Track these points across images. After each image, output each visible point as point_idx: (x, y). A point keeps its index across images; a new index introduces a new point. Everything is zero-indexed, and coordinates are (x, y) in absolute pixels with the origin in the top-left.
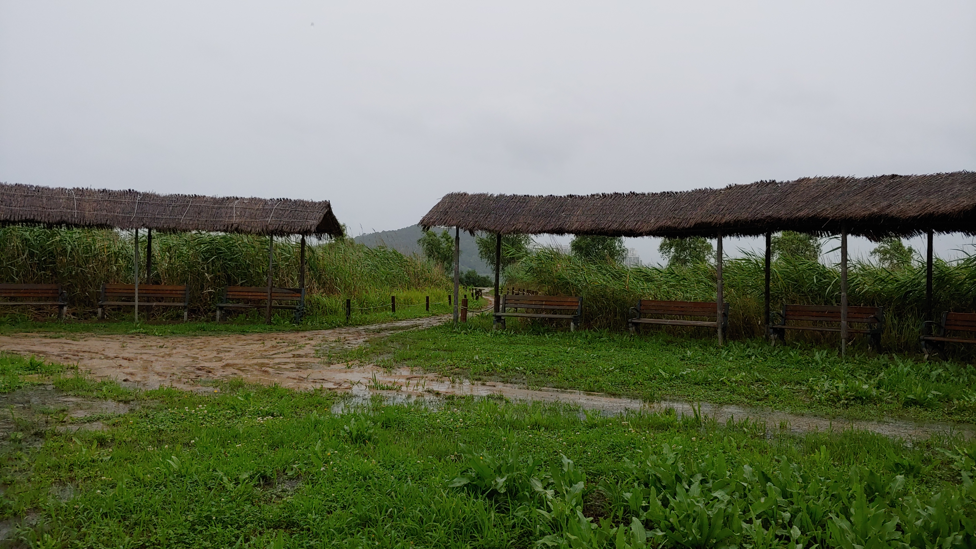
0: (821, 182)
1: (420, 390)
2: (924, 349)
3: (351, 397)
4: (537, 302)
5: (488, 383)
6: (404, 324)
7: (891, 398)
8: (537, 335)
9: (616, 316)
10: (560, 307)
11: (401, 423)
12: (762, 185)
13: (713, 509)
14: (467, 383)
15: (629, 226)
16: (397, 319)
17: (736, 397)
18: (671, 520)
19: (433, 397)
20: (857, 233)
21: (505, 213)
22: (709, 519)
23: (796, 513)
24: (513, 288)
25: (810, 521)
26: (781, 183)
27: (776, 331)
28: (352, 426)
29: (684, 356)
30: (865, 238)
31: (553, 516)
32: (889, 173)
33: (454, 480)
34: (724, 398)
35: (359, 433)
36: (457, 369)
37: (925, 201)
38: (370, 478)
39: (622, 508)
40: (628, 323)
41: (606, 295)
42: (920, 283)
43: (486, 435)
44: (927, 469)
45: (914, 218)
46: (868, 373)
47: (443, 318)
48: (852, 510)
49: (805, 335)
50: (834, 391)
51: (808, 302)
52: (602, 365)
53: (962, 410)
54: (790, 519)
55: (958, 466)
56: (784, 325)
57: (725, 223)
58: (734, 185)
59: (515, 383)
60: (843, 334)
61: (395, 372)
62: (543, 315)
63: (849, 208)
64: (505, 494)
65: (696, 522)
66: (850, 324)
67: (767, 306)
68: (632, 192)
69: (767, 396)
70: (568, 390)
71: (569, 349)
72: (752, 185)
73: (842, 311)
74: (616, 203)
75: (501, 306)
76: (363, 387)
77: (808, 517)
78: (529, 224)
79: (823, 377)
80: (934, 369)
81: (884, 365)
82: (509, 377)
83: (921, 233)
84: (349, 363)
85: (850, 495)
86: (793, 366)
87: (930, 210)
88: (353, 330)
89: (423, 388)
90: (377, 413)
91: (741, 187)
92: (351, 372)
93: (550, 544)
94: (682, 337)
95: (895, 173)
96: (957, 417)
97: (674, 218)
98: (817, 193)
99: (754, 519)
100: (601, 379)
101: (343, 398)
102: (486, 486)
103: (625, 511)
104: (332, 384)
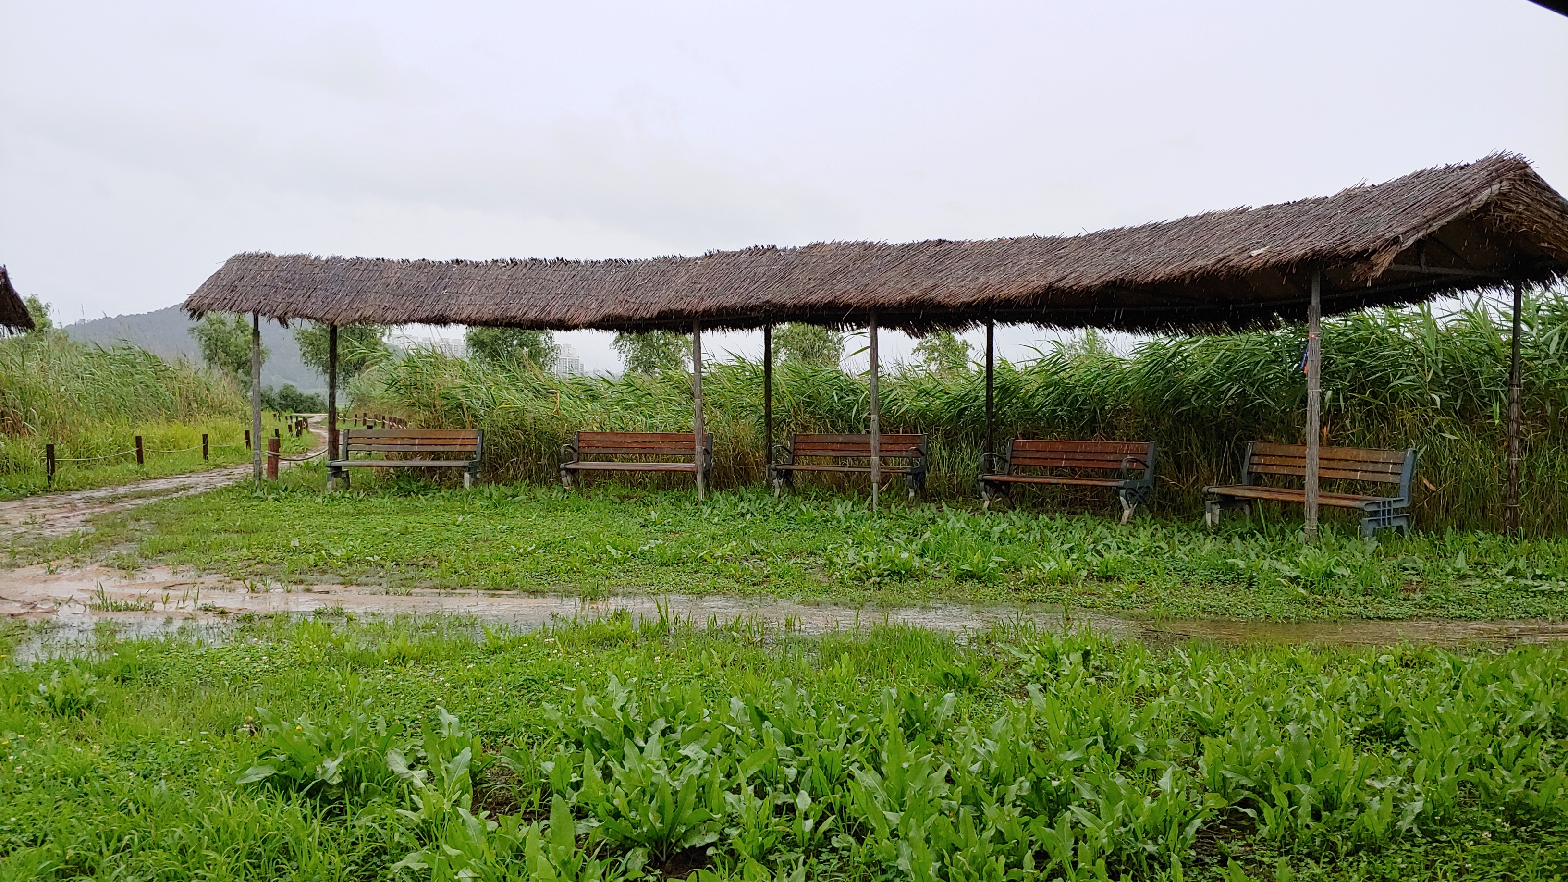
0: (842, 249)
1: (190, 606)
2: (983, 493)
3: (56, 627)
4: (406, 441)
5: (315, 588)
6: (161, 484)
7: (939, 571)
8: (406, 496)
9: (540, 459)
10: (447, 448)
11: (151, 674)
12: (756, 252)
13: (681, 777)
14: (278, 588)
15: (555, 314)
16: (148, 477)
17: (722, 582)
18: (616, 802)
19: (212, 620)
20: (891, 325)
21: (343, 289)
22: (675, 793)
23: (804, 768)
24: (365, 415)
25: (823, 779)
26: (785, 250)
27: (780, 474)
28: (55, 685)
29: (646, 520)
30: (902, 332)
31: (423, 817)
32: (934, 237)
33: (247, 772)
34: (705, 584)
35: (69, 696)
36: (259, 566)
37: (982, 280)
38: (87, 780)
39: (539, 789)
40: (559, 470)
41: (524, 426)
42: (977, 398)
43: (310, 683)
44: (987, 677)
45: (969, 305)
46: (909, 533)
47: (236, 471)
48: (884, 755)
49: (823, 477)
50: (862, 564)
51: (827, 430)
52: (516, 543)
53: (1032, 583)
54: (797, 777)
55: (1026, 671)
56: (793, 464)
57: (704, 311)
58: (716, 252)
59: (366, 585)
60: (875, 477)
61: (143, 576)
62: (417, 462)
63: (880, 289)
64: (339, 785)
65: (654, 802)
66: (884, 460)
67: (769, 437)
68: (560, 258)
69: (767, 577)
70: (458, 591)
71: (460, 519)
72: (742, 252)
73: (872, 442)
74: (533, 275)
75: (341, 447)
76: (80, 609)
77: (821, 773)
78: (386, 309)
79: (847, 543)
80: (996, 523)
81: (929, 520)
82: (354, 574)
83: (978, 325)
84: (52, 563)
85: (880, 730)
86: (805, 527)
87: (989, 293)
88: (63, 499)
89: (196, 603)
90: (105, 656)
91: (727, 255)
92: (57, 580)
93: (416, 867)
94: (644, 489)
95: (943, 238)
96: (1025, 595)
97: (627, 301)
98: (835, 266)
99: (744, 785)
100: (513, 568)
101: (40, 630)
102: (305, 775)
103: (544, 792)
104: (18, 605)
